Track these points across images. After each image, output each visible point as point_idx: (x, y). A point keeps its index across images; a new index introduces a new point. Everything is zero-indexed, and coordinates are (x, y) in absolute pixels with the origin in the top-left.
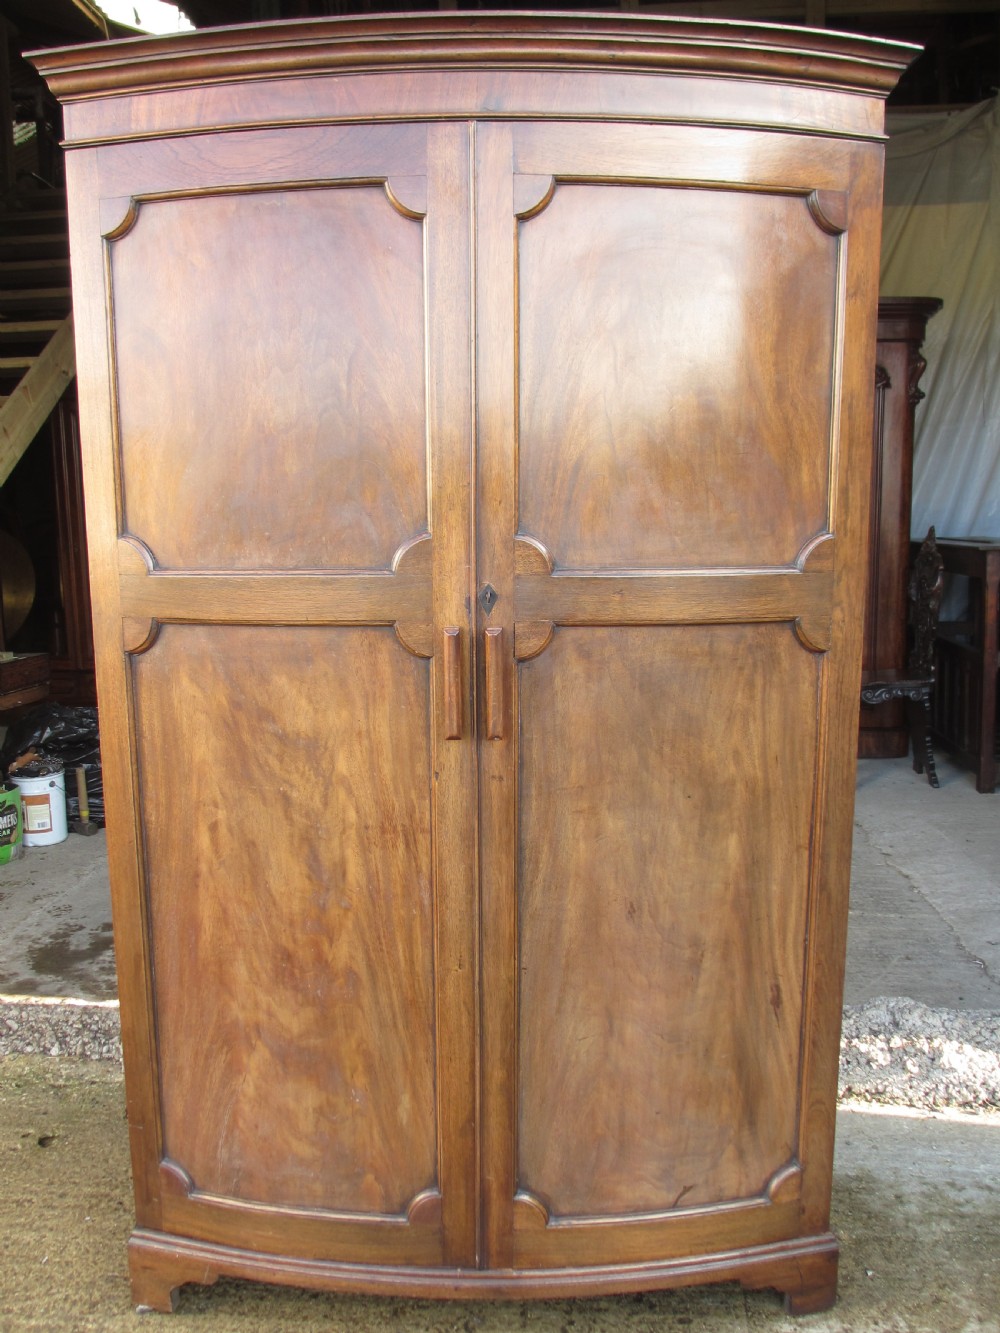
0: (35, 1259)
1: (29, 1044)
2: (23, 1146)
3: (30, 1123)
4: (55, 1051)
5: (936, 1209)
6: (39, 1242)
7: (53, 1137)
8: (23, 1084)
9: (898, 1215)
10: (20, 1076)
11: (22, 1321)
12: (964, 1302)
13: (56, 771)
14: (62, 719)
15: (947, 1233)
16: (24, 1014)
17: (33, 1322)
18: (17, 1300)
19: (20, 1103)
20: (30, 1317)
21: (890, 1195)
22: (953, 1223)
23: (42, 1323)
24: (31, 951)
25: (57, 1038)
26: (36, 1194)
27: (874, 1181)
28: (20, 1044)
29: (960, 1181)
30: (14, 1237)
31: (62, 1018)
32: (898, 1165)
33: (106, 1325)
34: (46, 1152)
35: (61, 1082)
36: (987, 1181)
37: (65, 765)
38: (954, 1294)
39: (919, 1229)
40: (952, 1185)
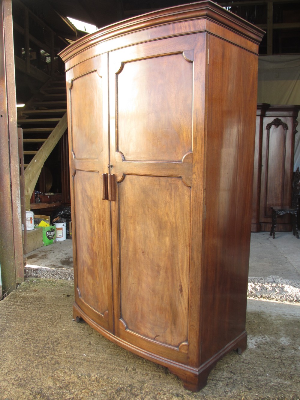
0: (69, 315)
1: (63, 277)
2: (63, 296)
3: (65, 292)
4: (69, 279)
5: (279, 318)
6: (69, 312)
7: (70, 295)
8: (62, 285)
9: (270, 319)
10: (61, 284)
11: (67, 325)
12: (282, 334)
13: (65, 222)
14: (66, 209)
15: (281, 323)
16: (62, 271)
17: (69, 325)
18: (65, 321)
19: (62, 289)
20: (69, 324)
21: (268, 315)
22: (282, 321)
23: (72, 325)
24: (60, 261)
25: (70, 276)
26: (67, 304)
27: (265, 313)
28: (61, 277)
29: (286, 314)
30: (63, 311)
31: (71, 272)
32: (271, 310)
33: (86, 326)
34: (69, 297)
35: (71, 285)
36: (293, 315)
37: (66, 221)
38: (280, 333)
39: (274, 321)
40: (284, 315)
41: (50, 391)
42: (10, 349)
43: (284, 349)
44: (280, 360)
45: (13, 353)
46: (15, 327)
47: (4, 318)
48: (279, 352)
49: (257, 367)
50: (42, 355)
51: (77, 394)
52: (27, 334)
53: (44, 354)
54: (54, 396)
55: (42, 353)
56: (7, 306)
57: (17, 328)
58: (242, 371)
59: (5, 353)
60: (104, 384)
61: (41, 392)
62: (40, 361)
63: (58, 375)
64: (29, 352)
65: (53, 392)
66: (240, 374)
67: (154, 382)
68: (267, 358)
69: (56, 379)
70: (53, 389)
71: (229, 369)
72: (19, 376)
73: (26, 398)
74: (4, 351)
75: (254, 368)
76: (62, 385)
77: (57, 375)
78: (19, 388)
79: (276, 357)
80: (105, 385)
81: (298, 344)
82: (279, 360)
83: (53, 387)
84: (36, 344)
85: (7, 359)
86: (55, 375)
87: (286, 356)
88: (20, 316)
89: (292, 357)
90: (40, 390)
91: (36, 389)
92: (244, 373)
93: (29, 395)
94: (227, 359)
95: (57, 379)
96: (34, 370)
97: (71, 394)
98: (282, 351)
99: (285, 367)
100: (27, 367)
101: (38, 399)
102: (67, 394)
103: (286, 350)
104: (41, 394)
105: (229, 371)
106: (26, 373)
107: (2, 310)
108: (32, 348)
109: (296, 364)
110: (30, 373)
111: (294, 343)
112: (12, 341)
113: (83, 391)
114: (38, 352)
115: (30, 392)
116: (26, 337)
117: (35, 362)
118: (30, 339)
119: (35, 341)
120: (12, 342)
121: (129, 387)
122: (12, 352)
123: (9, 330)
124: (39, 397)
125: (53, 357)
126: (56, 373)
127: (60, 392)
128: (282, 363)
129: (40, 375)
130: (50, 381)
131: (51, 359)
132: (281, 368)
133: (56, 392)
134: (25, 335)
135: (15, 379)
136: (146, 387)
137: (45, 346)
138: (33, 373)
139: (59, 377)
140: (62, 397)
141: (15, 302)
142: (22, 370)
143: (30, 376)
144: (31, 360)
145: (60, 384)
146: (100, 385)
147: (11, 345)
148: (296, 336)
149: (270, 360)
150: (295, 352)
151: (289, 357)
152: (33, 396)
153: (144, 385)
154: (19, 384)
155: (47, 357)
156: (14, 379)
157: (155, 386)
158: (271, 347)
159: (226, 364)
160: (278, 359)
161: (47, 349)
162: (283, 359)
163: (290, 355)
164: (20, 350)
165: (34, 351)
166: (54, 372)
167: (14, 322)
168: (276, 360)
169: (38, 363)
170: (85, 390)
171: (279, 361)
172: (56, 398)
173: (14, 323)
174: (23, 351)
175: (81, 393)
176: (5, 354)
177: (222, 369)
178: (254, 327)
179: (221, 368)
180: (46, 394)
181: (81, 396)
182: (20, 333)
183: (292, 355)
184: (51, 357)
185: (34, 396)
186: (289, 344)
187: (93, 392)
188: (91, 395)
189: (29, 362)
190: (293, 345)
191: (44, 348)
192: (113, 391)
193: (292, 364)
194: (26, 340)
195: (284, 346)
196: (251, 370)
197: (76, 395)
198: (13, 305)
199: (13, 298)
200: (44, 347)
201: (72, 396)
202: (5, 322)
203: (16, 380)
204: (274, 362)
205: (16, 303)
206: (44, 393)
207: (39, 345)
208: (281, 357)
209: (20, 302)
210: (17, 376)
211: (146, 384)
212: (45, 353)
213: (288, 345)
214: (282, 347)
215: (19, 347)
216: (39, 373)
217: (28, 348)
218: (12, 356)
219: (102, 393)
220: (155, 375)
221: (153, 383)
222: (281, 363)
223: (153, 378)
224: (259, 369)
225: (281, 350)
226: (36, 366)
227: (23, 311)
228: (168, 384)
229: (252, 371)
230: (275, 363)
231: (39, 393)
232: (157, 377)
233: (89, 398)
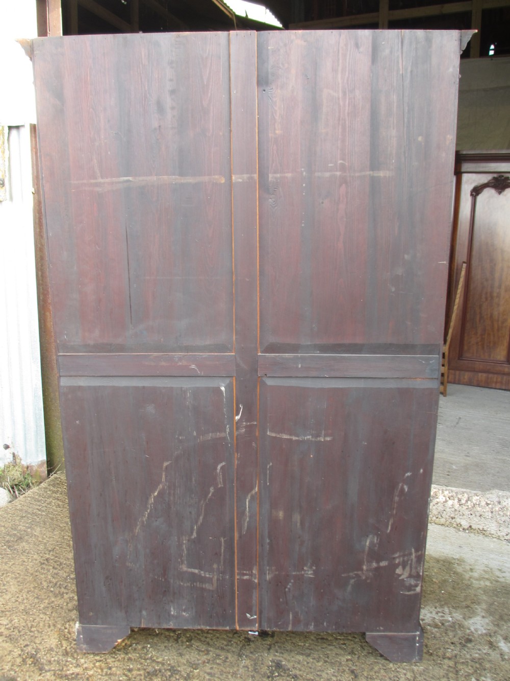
5: (487, 576)
9: (467, 576)
12: (480, 610)
15: (487, 586)
21: (468, 567)
22: (491, 583)
27: (464, 561)
29: (504, 569)
32: (479, 558)
38: (476, 606)
39: (474, 582)
40: (500, 570)
41: (48, 655)
42: (18, 573)
43: (469, 641)
44: (453, 663)
45: (19, 582)
46: (38, 536)
47: (28, 518)
48: (458, 645)
49: (404, 670)
50: (59, 592)
51: (86, 669)
52: (50, 551)
53: (63, 590)
54: (52, 665)
55: (60, 588)
56: (40, 498)
57: (40, 539)
58: (372, 673)
59: (8, 579)
60: (133, 658)
61: (36, 654)
62: (53, 602)
63: (71, 629)
64: (43, 582)
65: (53, 659)
66: (367, 678)
67: (212, 668)
68: (431, 654)
69: (64, 636)
70: (54, 653)
71: (350, 665)
72: (13, 622)
73: (10, 661)
74: (9, 576)
75: (398, 672)
76: (70, 649)
77: (69, 630)
78: (7, 642)
79: (448, 655)
80: (135, 659)
81: (502, 636)
82: (451, 663)
83: (55, 650)
84: (56, 571)
85: (7, 591)
86: (66, 628)
87: (468, 656)
88: (52, 519)
89: (479, 659)
90: (35, 652)
91: (29, 648)
92: (374, 677)
93: (17, 657)
94: (355, 646)
95: (66, 636)
96: (38, 616)
97: (78, 666)
98: (464, 646)
99: (457, 678)
100: (31, 609)
101: (28, 666)
102: (71, 666)
103: (473, 644)
104: (34, 659)
105: (349, 670)
106: (25, 619)
107: (31, 504)
108: (49, 577)
109: (481, 675)
110: (31, 619)
111: (495, 633)
112: (25, 560)
113: (98, 664)
114: (56, 584)
115: (20, 652)
116: (47, 556)
117: (44, 601)
118: (52, 561)
119: (58, 565)
120: (24, 562)
121: (170, 670)
122: (18, 580)
123: (27, 541)
124: (30, 663)
125: (73, 597)
126: (70, 625)
127: (62, 661)
128: (454, 668)
129: (44, 625)
130: (54, 638)
131: (70, 600)
132: (448, 678)
133: (56, 659)
134: (47, 552)
135: (7, 627)
136: (196, 674)
137: (69, 576)
138: (35, 621)
139: (70, 634)
140: (63, 669)
141: (54, 492)
142: (22, 613)
143: (29, 625)
144: (40, 597)
145: (68, 646)
146: (126, 659)
147: (22, 567)
148: (506, 618)
149: (434, 660)
150: (490, 651)
151: (473, 660)
152: (22, 660)
153: (195, 670)
154: (10, 635)
155: (65, 595)
156: (6, 625)
157: (211, 676)
158: (446, 633)
159: (349, 654)
160: (449, 659)
161: (69, 582)
162: (462, 661)
163: (477, 655)
164: (31, 578)
165: (50, 582)
166: (66, 624)
167: (40, 526)
168: (446, 661)
169: (49, 604)
170: (101, 663)
171: (451, 665)
172: (53, 668)
173: (39, 529)
174: (35, 580)
175: (93, 668)
176: (8, 582)
177: (338, 664)
178: (432, 589)
179: (337, 661)
180: (42, 660)
181: (91, 673)
182: (42, 547)
183: (480, 657)
184: (71, 596)
185: (24, 660)
186: (484, 632)
187: (110, 668)
188: (106, 674)
189: (36, 601)
190: (490, 636)
191: (66, 579)
192: (142, 672)
193: (472, 675)
194: (46, 562)
195: (473, 636)
196: (390, 675)
197: (84, 670)
198: (50, 497)
199: (54, 486)
200: (67, 577)
201: (77, 670)
202: (27, 525)
203: (7, 629)
204: (441, 664)
205: (54, 495)
206: (40, 657)
207: (61, 572)
208: (458, 657)
209: (61, 494)
210: (11, 621)
211: (198, 670)
212: (65, 588)
213: (481, 635)
214: (467, 637)
215: (31, 572)
216: (44, 621)
217: (43, 576)
218: (17, 586)
219: (124, 674)
220: (219, 655)
221: (209, 671)
222: (451, 670)
223: (214, 660)
224: (405, 674)
225: (463, 642)
226: (44, 608)
227: (59, 509)
228: (234, 675)
229: (392, 676)
230: (440, 667)
231: (32, 656)
232: (220, 659)
233: (100, 679)
